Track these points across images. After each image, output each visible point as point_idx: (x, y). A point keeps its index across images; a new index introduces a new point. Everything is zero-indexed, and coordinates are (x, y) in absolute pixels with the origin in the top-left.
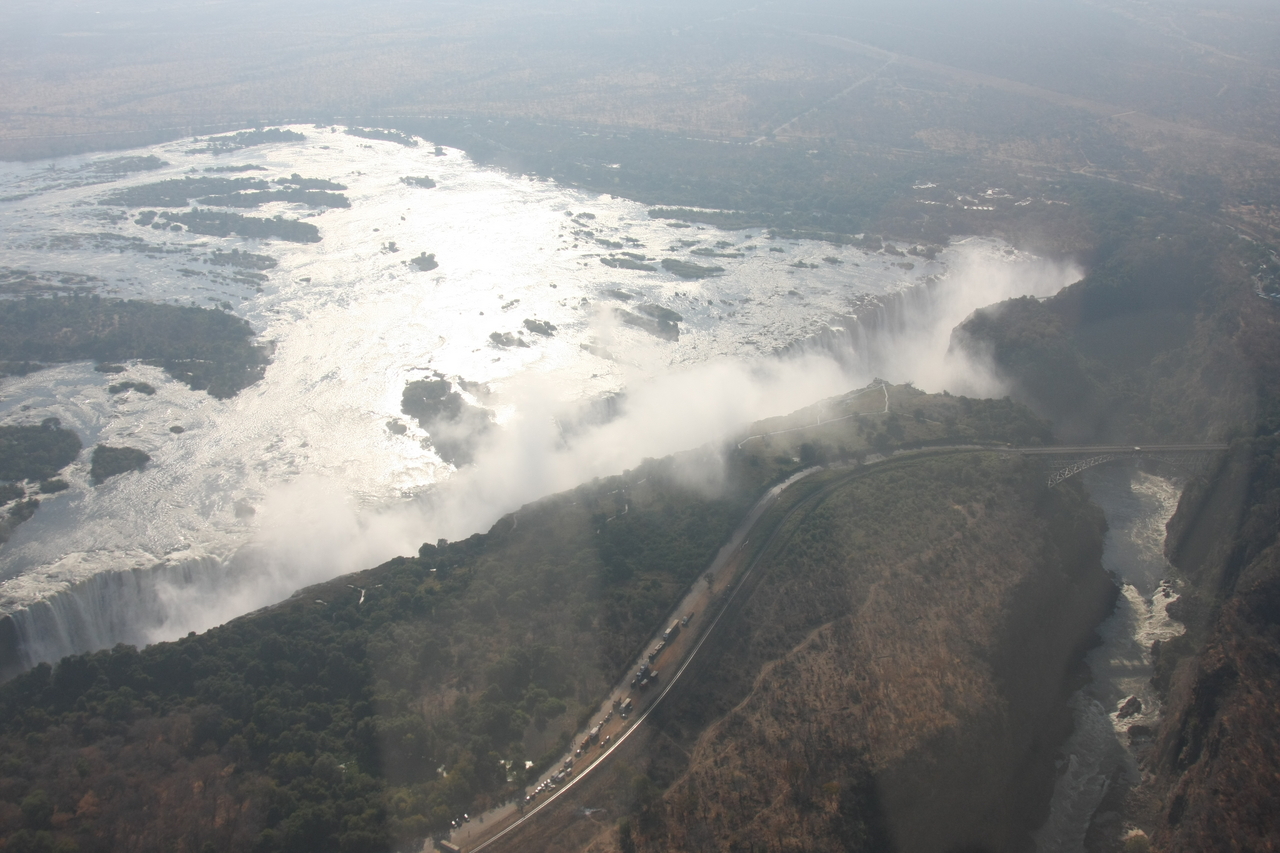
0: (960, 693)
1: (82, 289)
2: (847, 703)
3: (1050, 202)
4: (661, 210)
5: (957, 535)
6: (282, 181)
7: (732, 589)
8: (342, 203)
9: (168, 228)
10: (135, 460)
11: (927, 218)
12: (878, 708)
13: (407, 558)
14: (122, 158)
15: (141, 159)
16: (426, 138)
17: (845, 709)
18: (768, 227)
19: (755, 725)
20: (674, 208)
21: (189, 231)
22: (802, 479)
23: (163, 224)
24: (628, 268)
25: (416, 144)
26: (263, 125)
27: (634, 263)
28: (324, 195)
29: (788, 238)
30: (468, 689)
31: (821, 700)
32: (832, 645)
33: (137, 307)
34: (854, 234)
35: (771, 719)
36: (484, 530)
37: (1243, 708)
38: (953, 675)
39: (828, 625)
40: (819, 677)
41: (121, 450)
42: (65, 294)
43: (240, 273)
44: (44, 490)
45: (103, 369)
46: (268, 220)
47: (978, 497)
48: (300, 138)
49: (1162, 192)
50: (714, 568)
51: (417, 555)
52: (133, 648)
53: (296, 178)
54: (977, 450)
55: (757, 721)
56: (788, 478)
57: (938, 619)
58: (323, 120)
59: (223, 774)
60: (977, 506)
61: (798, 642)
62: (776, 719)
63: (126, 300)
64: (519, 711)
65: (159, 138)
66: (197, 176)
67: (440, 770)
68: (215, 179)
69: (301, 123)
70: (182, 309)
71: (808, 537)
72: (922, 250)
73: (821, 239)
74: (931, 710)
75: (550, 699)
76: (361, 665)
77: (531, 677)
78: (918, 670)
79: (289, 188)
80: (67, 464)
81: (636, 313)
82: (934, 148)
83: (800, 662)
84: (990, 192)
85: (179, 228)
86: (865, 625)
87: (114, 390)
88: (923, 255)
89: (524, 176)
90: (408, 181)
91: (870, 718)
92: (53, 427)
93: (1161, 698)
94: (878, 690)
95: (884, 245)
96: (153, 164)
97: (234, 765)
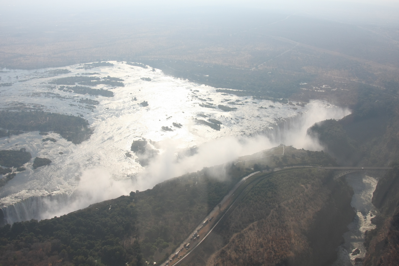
0: (296, 245)
1: (39, 109)
2: (259, 248)
3: (342, 90)
4: (220, 90)
5: (301, 194)
6: (104, 78)
7: (226, 210)
8: (122, 85)
9: (68, 91)
10: (47, 162)
11: (303, 94)
12: (269, 249)
13: (126, 196)
14: (57, 70)
15: (63, 70)
16: (150, 66)
17: (258, 249)
18: (253, 96)
19: (229, 253)
20: (224, 89)
21: (74, 92)
22: (253, 175)
23: (67, 90)
24: (207, 107)
25: (147, 68)
26: (101, 61)
27: (210, 106)
28: (117, 82)
29: (259, 99)
30: (139, 238)
31: (250, 246)
32: (256, 229)
33: (55, 115)
34: (279, 98)
35: (234, 252)
36: (151, 188)
37: (388, 254)
38: (295, 239)
39: (256, 222)
40: (251, 239)
41: (43, 159)
42: (34, 110)
43: (87, 106)
44: (18, 170)
45: (41, 134)
46: (98, 90)
47: (309, 182)
48: (112, 65)
49: (379, 87)
50: (221, 203)
51: (129, 195)
52: (37, 221)
53: (109, 77)
54: (311, 167)
55: (229, 252)
56: (249, 175)
57: (292, 221)
58: (120, 59)
59: (59, 261)
60: (309, 186)
61: (246, 227)
62: (236, 252)
63: (51, 113)
64: (154, 246)
65: (69, 64)
66: (79, 76)
67: (126, 264)
68: (84, 77)
69: (113, 60)
70: (68, 116)
71: (253, 194)
72: (301, 104)
73: (269, 100)
74: (286, 251)
75: (164, 242)
76: (106, 229)
77: (159, 235)
78: (283, 238)
79: (106, 80)
80: (26, 163)
81: (208, 122)
82: (308, 72)
83: (245, 234)
84: (324, 86)
85: (71, 91)
86: (268, 223)
87: (44, 140)
88: (301, 105)
89: (179, 78)
90: (143, 79)
91: (266, 253)
92: (23, 151)
93: (367, 249)
94: (269, 244)
95: (288, 102)
96: (66, 72)
97: (62, 259)
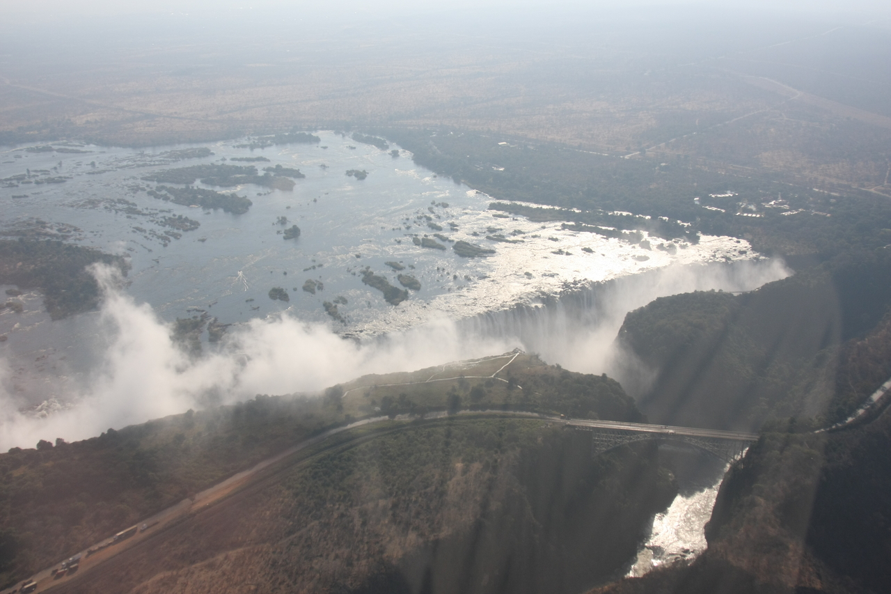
3: (814, 213)
4: (500, 203)
6: (268, 169)
16: (395, 143)
18: (567, 221)
20: (510, 202)
23: (162, 195)
27: (434, 243)
32: (225, 567)
34: (624, 229)
39: (241, 550)
45: (9, 293)
48: (313, 140)
53: (278, 168)
54: (535, 417)
61: (204, 559)
79: (267, 174)
84: (772, 203)
85: (167, 199)
90: (350, 173)
95: (642, 240)
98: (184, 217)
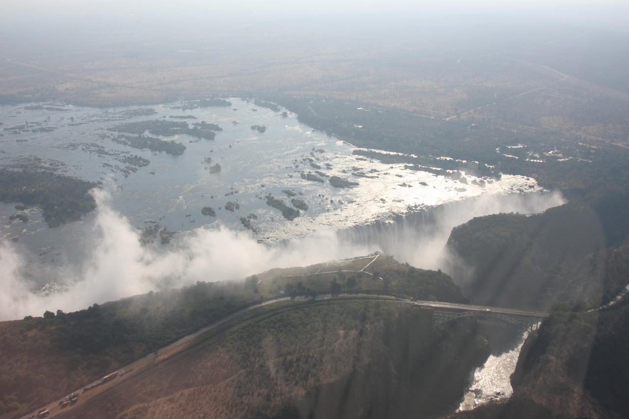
3: (580, 160)
4: (360, 150)
6: (196, 124)
8: (211, 137)
18: (408, 163)
20: (367, 150)
23: (122, 141)
25: (278, 110)
28: (207, 132)
29: (412, 170)
32: (182, 401)
34: (448, 170)
39: (192, 389)
45: (18, 208)
46: (168, 142)
48: (227, 104)
51: (42, 316)
53: (203, 123)
54: (392, 299)
60: (353, 333)
61: (166, 395)
73: (429, 172)
79: (196, 127)
83: (154, 407)
84: (551, 152)
85: (126, 144)
95: (461, 177)
98: (138, 157)
